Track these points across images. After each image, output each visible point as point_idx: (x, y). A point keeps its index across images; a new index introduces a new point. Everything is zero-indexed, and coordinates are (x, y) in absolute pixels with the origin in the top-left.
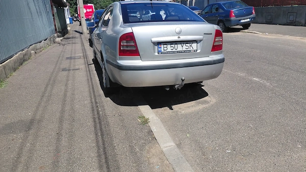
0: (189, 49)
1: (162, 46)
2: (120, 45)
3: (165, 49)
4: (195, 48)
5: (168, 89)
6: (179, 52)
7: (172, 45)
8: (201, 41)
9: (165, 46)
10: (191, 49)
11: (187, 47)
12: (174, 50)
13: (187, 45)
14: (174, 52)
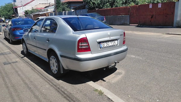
0: (114, 44)
1: (102, 44)
2: (78, 45)
3: (104, 45)
4: (117, 44)
5: (105, 69)
6: (110, 46)
7: (107, 43)
8: (119, 39)
9: (103, 44)
10: (115, 44)
11: (113, 43)
12: (108, 46)
13: (113, 42)
14: (108, 47)
